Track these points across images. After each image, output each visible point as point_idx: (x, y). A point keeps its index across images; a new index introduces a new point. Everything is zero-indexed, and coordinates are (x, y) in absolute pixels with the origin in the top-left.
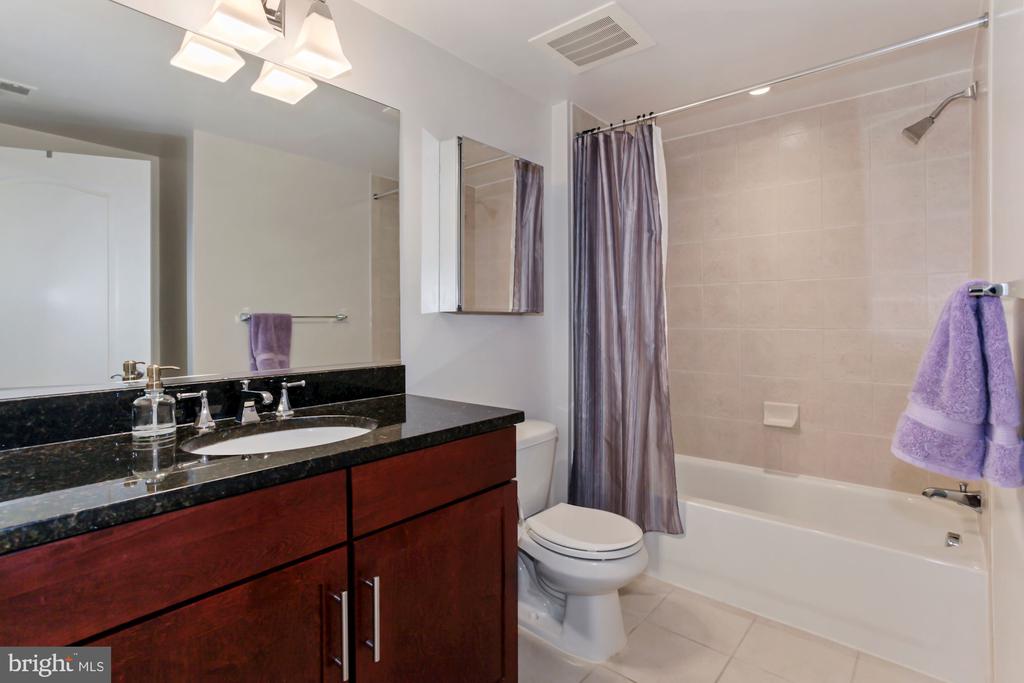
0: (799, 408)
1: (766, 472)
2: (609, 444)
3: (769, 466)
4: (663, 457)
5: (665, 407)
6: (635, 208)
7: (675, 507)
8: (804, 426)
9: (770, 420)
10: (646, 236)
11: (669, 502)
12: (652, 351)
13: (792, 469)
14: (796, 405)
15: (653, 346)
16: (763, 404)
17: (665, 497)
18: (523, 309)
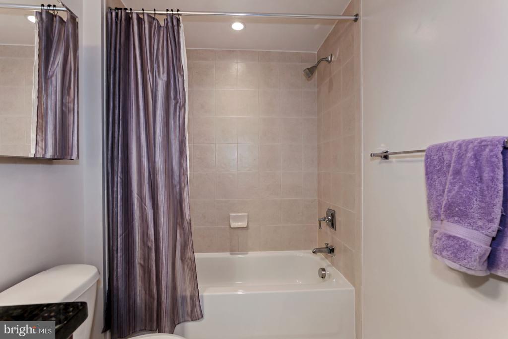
0: (248, 216)
1: (231, 254)
2: (143, 266)
3: (232, 251)
4: (186, 267)
5: (187, 231)
6: (165, 79)
7: (197, 301)
8: (250, 226)
9: (234, 224)
10: (172, 103)
11: (192, 298)
12: (178, 190)
13: (244, 249)
14: (246, 214)
15: (178, 187)
16: (229, 216)
17: (188, 294)
18: (49, 155)
